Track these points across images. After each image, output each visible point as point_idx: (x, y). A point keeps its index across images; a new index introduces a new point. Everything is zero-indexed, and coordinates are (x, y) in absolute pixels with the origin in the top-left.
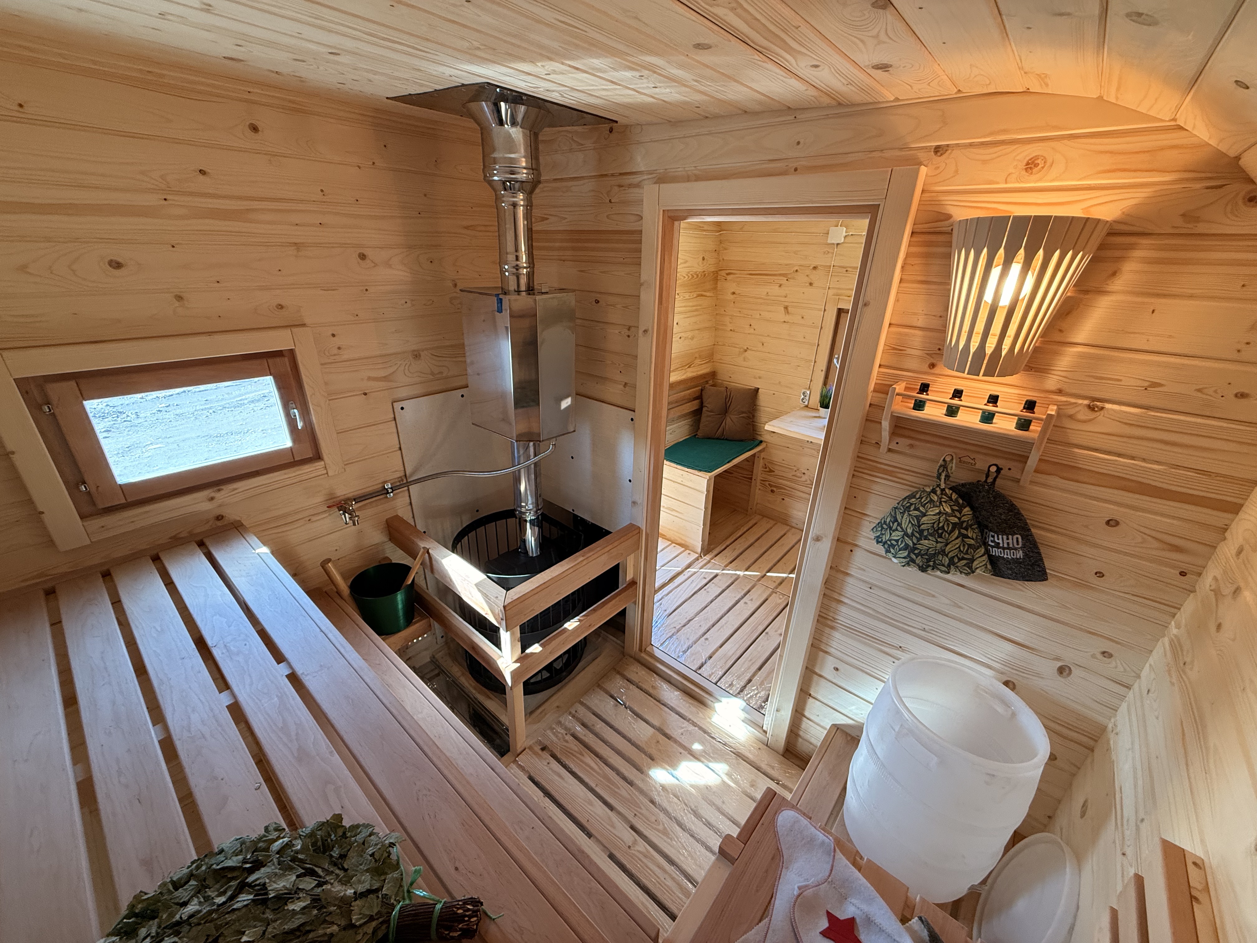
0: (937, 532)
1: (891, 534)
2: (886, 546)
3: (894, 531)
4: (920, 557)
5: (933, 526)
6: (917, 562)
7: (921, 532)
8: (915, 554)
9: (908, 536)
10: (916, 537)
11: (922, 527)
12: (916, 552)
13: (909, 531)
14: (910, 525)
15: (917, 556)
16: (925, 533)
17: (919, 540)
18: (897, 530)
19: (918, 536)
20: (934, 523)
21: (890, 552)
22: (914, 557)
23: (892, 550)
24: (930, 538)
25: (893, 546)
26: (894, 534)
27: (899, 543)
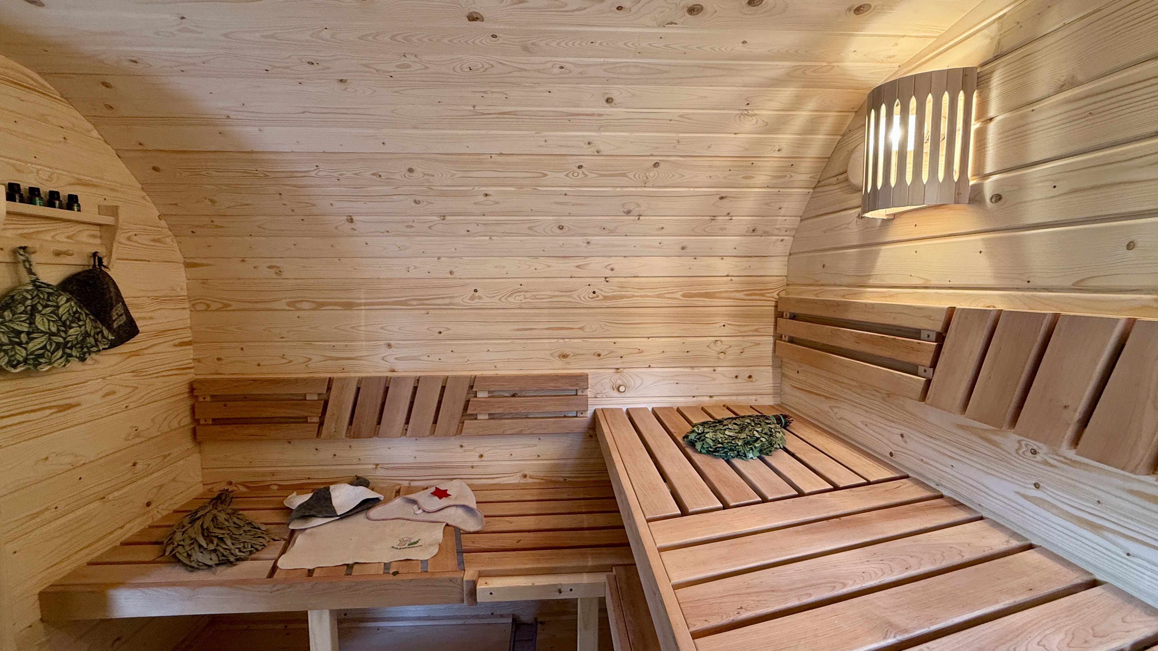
0: (76, 318)
1: (26, 349)
2: (31, 362)
3: (27, 343)
4: (74, 349)
5: (70, 314)
6: (74, 354)
7: (64, 324)
8: (69, 348)
9: (54, 334)
10: (63, 331)
11: (64, 318)
12: (69, 345)
13: (54, 329)
14: (51, 323)
15: (71, 348)
16: (68, 323)
17: (66, 332)
18: (31, 339)
19: (63, 329)
20: (68, 311)
21: (40, 363)
22: (68, 351)
23: (42, 360)
24: (73, 325)
25: (42, 356)
26: (31, 345)
27: (48, 347)
